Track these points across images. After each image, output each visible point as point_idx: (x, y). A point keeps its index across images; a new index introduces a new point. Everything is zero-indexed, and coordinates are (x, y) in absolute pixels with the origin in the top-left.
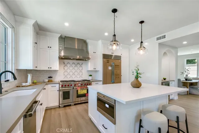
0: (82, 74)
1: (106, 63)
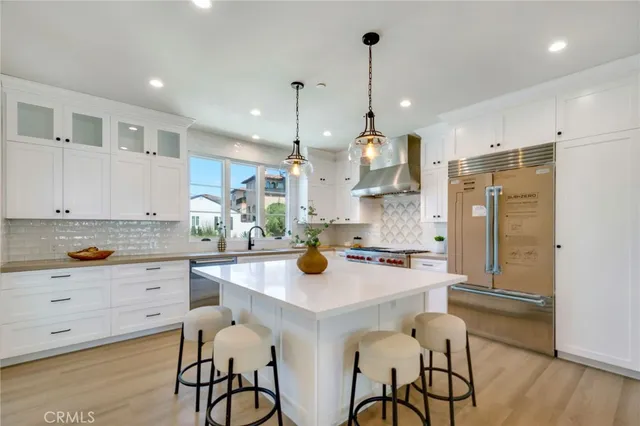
0: (421, 234)
1: (460, 195)
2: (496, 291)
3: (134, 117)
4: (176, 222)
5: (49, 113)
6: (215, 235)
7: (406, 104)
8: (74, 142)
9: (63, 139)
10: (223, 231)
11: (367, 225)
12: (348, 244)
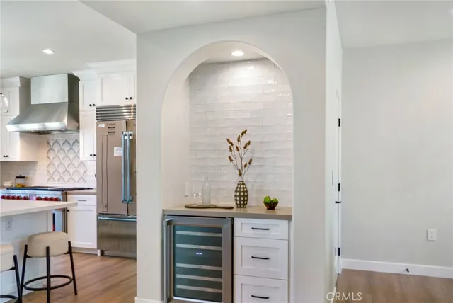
0: (85, 172)
1: (105, 137)
2: (129, 217)
7: (48, 52)
11: (33, 163)
12: (8, 184)
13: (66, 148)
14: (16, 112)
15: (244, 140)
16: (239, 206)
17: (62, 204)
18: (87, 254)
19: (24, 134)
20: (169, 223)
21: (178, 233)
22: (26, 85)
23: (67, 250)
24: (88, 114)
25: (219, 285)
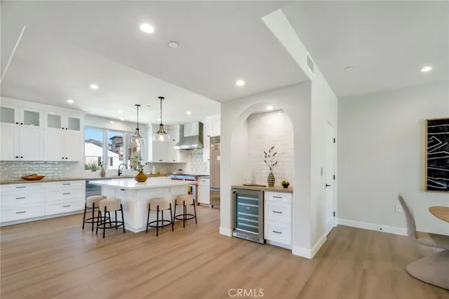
1: (213, 151)
3: (54, 111)
4: (76, 162)
5: (12, 111)
6: (99, 169)
8: (25, 124)
9: (20, 123)
10: (104, 166)
11: (185, 164)
12: (174, 173)
13: (199, 156)
14: (178, 140)
15: (273, 151)
16: (270, 186)
17: (195, 182)
18: (205, 206)
19: (182, 150)
20: (234, 192)
21: (239, 197)
22: (182, 128)
23: (192, 203)
24: (206, 140)
25: (257, 225)
